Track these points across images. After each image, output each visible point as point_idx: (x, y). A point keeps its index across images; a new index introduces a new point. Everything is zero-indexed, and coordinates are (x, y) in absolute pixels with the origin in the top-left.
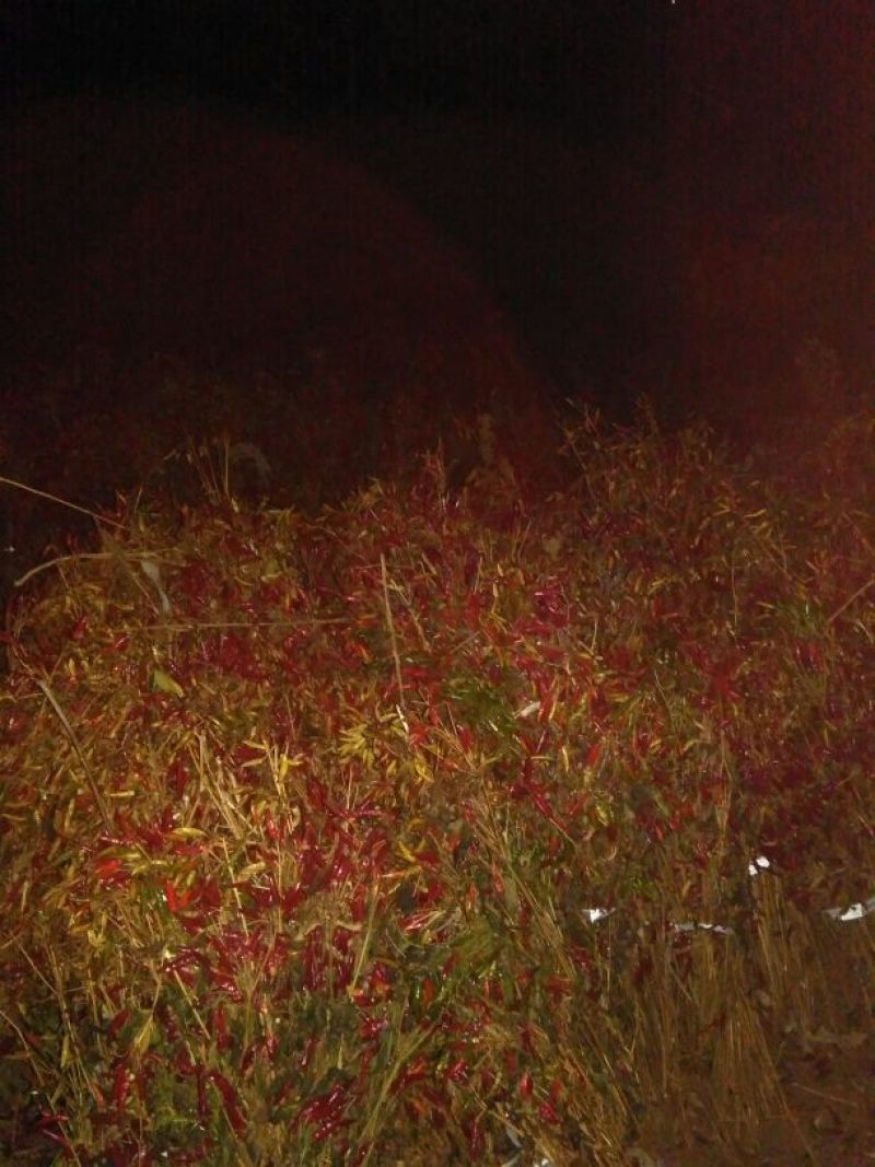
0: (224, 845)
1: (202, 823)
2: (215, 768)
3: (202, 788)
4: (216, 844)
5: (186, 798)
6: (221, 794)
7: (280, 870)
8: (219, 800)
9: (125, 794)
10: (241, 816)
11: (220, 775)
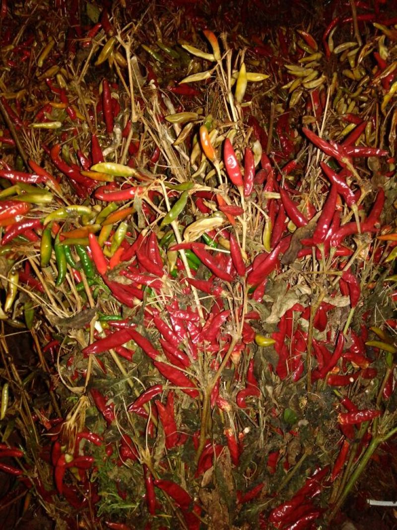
0: (163, 189)
1: (137, 160)
2: (149, 94)
3: (135, 118)
4: (152, 188)
5: (118, 130)
6: (159, 127)
7: (245, 228)
8: (156, 133)
9: (50, 125)
10: (183, 154)
11: (156, 103)
